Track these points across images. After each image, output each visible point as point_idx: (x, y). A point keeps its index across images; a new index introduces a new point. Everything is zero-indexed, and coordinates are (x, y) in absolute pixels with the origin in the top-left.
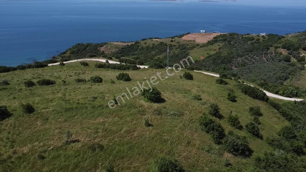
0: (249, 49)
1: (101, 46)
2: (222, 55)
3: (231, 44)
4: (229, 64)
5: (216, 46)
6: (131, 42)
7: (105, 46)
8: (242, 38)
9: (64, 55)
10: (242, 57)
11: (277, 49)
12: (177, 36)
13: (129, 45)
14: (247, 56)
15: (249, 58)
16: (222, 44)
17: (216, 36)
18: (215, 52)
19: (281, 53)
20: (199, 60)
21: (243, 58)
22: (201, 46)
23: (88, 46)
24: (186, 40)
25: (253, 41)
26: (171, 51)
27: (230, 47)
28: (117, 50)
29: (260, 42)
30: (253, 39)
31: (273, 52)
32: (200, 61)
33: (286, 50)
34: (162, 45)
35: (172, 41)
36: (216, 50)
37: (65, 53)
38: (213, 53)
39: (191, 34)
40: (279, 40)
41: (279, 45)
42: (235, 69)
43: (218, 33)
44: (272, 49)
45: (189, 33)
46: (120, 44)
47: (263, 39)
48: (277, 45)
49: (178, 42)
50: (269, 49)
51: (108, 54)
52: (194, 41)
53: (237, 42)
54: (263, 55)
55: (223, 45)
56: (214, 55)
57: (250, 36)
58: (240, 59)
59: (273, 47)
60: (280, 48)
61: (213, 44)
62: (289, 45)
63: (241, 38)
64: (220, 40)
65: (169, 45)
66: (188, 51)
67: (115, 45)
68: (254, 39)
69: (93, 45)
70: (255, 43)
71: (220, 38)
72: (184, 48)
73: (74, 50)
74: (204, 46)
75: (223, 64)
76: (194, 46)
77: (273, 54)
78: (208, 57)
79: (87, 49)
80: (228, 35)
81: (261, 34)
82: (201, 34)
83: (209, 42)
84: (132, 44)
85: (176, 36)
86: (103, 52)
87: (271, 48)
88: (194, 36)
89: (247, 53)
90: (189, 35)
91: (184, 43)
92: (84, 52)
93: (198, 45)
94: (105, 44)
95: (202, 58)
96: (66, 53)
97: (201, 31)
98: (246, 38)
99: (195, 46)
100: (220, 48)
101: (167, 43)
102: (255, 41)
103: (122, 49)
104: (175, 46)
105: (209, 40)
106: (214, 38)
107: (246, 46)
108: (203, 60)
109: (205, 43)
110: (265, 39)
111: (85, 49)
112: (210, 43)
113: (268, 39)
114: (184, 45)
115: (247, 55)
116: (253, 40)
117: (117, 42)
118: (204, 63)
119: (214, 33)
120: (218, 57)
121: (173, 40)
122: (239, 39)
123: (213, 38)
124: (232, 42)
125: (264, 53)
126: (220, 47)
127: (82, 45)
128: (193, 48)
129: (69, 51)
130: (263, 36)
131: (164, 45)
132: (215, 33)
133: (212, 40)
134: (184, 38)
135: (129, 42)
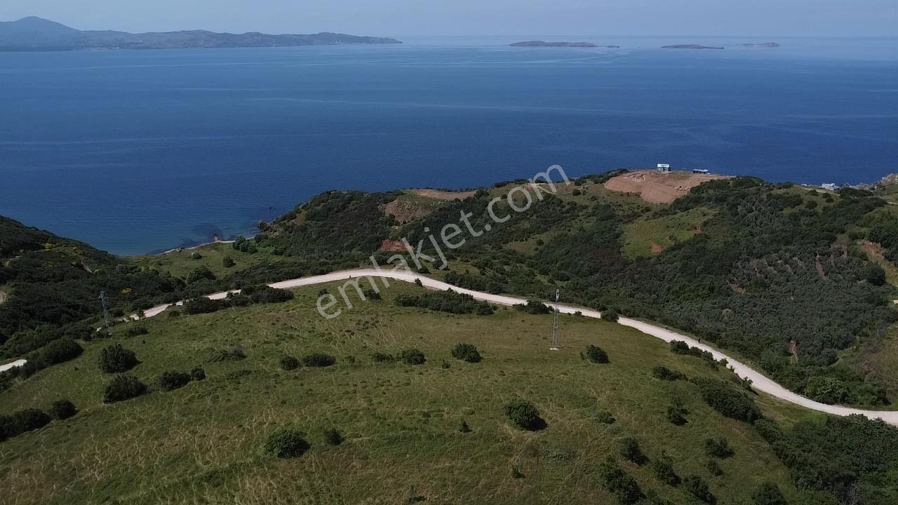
0: (784, 234)
1: (386, 202)
2: (711, 245)
3: (737, 214)
4: (723, 276)
5: (697, 217)
6: (467, 190)
7: (396, 202)
8: (769, 196)
9: (290, 224)
10: (761, 257)
11: (855, 241)
12: (591, 176)
13: (462, 200)
14: (774, 255)
15: (779, 262)
16: (713, 212)
17: (698, 184)
18: (691, 234)
19: (864, 257)
20: (647, 255)
21: (764, 261)
22: (656, 213)
23: (351, 199)
24: (616, 192)
25: (796, 210)
26: (572, 222)
27: (733, 222)
28: (428, 212)
29: (816, 214)
30: (797, 201)
31: (844, 248)
32: (650, 258)
33: (879, 245)
34: (548, 203)
35: (577, 193)
36: (696, 228)
37: (292, 217)
38: (686, 236)
39: (629, 174)
40: (865, 213)
41: (864, 230)
42: (740, 290)
43: (704, 173)
44: (842, 241)
45: (623, 171)
46: (435, 194)
47: (826, 204)
48: (857, 230)
49: (593, 198)
50: (834, 240)
51: (404, 223)
52: (638, 195)
53: (754, 208)
54: (818, 256)
55: (715, 215)
56: (688, 243)
57: (791, 191)
58: (754, 263)
59: (845, 235)
60: (863, 238)
61: (687, 209)
62: (886, 234)
63: (764, 196)
64: (709, 199)
65: (568, 204)
66: (621, 226)
67: (423, 198)
68: (801, 202)
69: (365, 195)
70: (803, 213)
71: (711, 192)
72: (611, 217)
73: (317, 208)
74: (664, 211)
75: (709, 273)
76: (636, 211)
77: (845, 256)
78: (673, 249)
79: (351, 206)
80: (731, 182)
81: (823, 186)
82: (658, 175)
83: (677, 201)
84: (469, 198)
85: (589, 177)
86: (392, 216)
87: (839, 236)
88: (639, 181)
89: (775, 246)
90: (625, 177)
91: (609, 200)
92: (341, 215)
93: (648, 210)
94: (398, 194)
95: (656, 249)
96: (296, 217)
97: (659, 165)
98: (779, 197)
99: (638, 210)
100: (705, 224)
101: (563, 198)
102: (802, 207)
103: (441, 210)
104: (586, 207)
105: (679, 195)
106: (692, 189)
107: (776, 225)
108: (659, 257)
109: (667, 204)
110: (831, 205)
111: (344, 207)
112: (682, 205)
113: (841, 205)
114: (609, 206)
115: (777, 251)
116: (798, 205)
117: (428, 188)
118: (659, 267)
119: (694, 172)
120: (698, 250)
121: (580, 188)
122: (761, 201)
123: (689, 190)
124: (739, 206)
125: (819, 251)
126: (705, 219)
127: (338, 196)
128: (632, 217)
129: (304, 212)
130: (826, 195)
131: (553, 203)
132: (697, 172)
133: (688, 197)
134: (611, 185)
135: (462, 190)
